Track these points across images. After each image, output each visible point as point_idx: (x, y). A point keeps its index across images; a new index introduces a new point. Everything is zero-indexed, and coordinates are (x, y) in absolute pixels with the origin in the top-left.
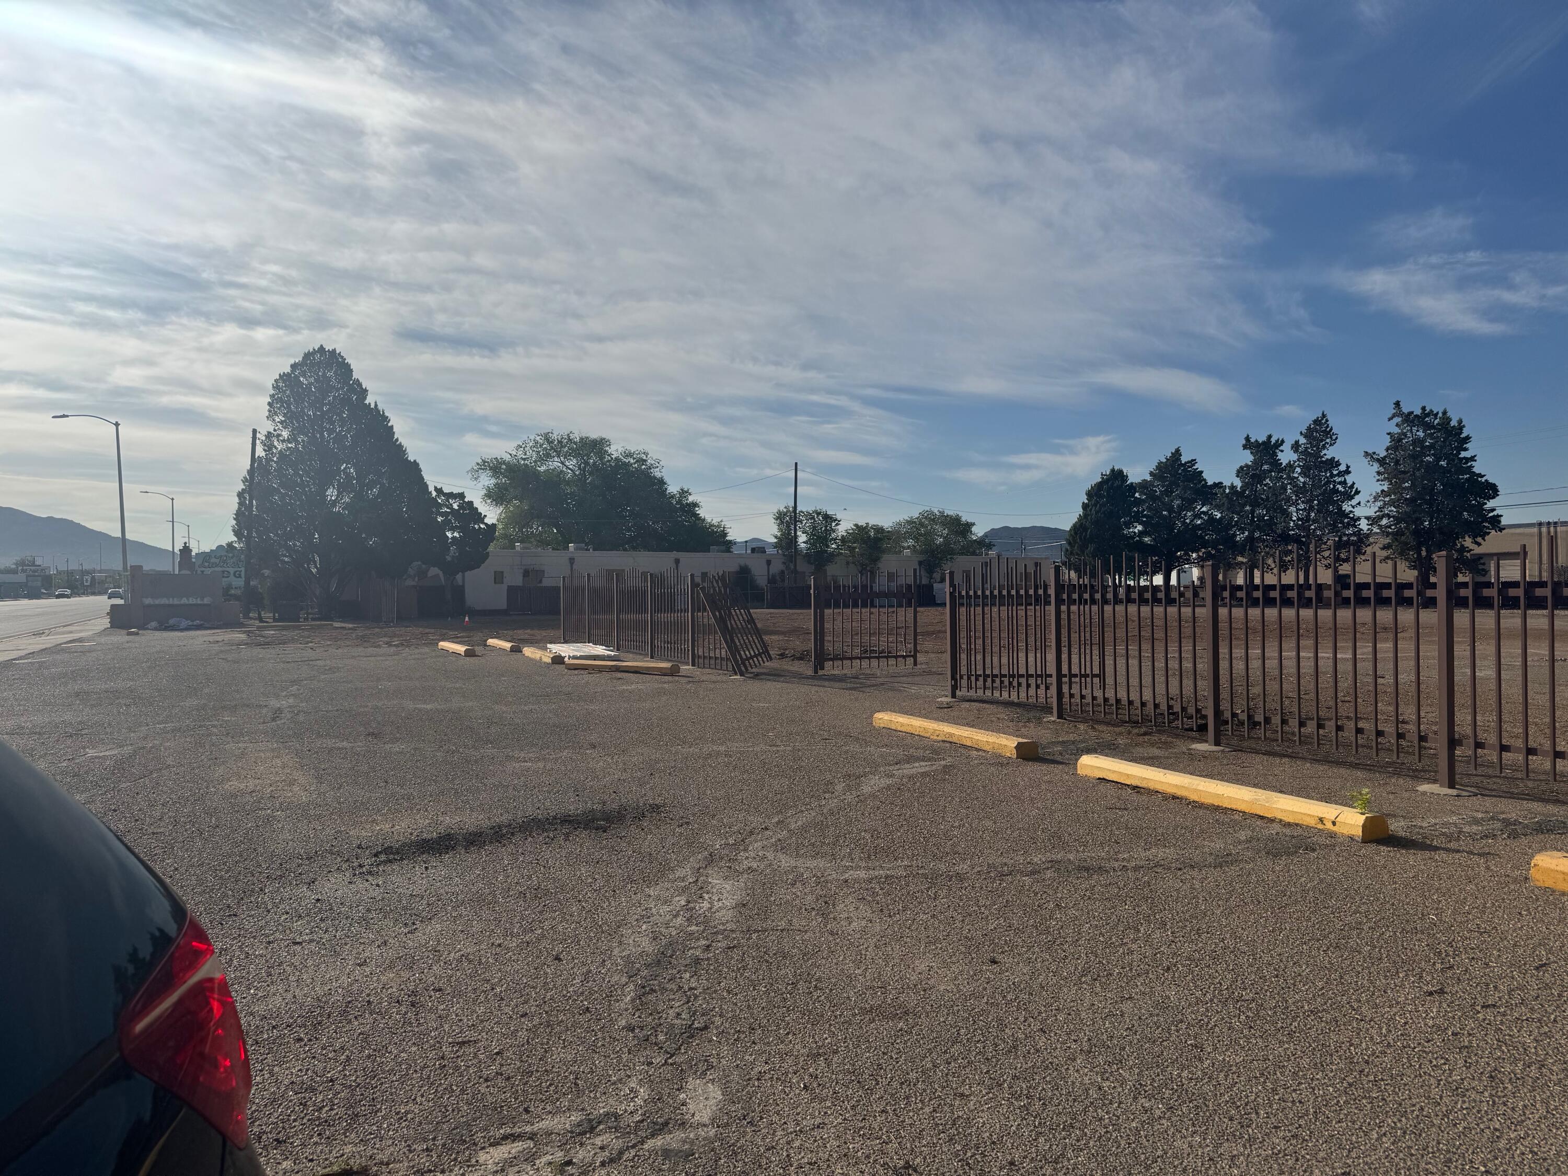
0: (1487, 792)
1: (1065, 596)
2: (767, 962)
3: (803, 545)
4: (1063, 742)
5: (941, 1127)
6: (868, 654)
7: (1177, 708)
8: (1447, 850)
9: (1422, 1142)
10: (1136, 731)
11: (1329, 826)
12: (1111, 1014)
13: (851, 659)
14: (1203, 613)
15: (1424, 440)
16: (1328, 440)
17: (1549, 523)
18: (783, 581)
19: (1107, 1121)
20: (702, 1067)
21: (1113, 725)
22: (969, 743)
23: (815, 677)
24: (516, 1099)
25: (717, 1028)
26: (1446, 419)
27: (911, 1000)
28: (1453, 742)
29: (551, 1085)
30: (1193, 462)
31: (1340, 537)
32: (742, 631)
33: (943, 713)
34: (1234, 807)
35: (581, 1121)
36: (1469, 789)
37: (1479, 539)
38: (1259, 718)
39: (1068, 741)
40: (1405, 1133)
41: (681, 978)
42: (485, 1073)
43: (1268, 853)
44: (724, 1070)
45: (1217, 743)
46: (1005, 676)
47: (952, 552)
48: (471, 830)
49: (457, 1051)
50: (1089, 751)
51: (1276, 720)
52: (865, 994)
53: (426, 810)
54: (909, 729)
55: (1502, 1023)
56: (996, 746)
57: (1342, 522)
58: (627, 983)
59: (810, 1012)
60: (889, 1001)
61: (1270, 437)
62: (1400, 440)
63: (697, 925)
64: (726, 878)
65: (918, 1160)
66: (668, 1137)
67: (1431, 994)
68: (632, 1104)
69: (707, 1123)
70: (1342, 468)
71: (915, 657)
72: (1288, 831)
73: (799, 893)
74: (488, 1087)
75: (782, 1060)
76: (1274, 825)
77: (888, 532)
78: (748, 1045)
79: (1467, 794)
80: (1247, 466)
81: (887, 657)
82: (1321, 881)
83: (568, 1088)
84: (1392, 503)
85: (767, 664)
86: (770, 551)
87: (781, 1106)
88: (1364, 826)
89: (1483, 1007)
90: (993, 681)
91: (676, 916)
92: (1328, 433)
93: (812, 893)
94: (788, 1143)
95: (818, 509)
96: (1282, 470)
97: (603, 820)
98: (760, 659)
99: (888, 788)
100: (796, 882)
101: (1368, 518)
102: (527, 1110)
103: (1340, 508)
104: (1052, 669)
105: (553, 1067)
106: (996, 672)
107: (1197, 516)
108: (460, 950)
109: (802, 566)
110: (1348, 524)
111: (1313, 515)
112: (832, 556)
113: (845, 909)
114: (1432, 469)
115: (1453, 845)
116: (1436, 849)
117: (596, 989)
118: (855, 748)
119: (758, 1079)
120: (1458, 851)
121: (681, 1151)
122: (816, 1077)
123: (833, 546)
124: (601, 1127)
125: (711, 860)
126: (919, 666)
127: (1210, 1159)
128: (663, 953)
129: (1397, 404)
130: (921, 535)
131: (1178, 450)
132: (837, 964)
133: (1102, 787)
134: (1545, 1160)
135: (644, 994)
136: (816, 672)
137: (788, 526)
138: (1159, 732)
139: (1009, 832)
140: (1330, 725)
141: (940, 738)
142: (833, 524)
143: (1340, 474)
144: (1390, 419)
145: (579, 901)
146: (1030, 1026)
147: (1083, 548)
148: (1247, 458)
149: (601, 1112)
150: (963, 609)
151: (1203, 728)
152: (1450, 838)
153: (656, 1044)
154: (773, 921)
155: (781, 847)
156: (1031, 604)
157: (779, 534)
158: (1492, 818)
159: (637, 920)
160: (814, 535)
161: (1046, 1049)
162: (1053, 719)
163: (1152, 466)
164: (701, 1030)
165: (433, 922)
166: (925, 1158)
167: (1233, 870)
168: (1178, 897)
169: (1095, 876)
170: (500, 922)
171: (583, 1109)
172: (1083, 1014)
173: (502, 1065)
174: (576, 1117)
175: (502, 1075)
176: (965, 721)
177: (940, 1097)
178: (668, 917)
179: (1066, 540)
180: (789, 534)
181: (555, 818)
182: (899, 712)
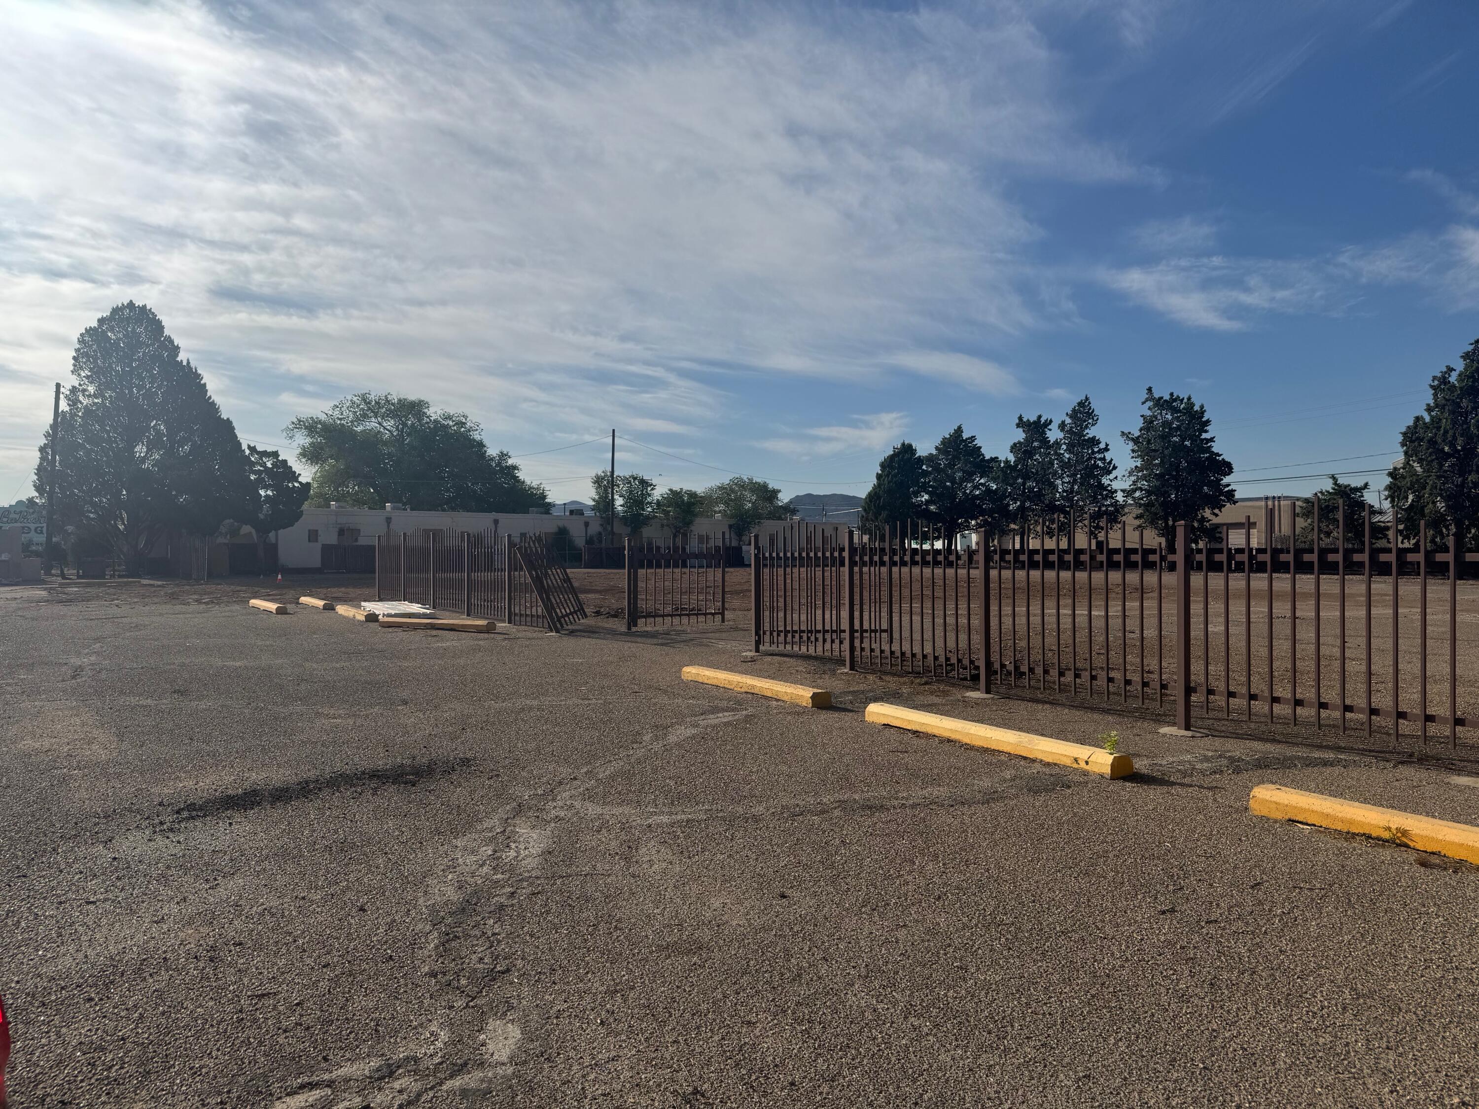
0: (1216, 734)
1: (857, 558)
2: (570, 906)
3: (620, 508)
4: (854, 692)
5: (728, 1054)
6: (679, 612)
7: (954, 660)
8: (1182, 785)
9: (1152, 1045)
10: (918, 681)
11: (1083, 765)
12: (887, 941)
13: (663, 616)
14: (977, 573)
15: (1172, 423)
16: (1090, 421)
17: (1274, 498)
18: (600, 542)
19: (880, 1040)
20: (502, 1008)
21: (899, 676)
22: (769, 695)
23: (629, 633)
24: (315, 1048)
25: (519, 970)
26: (1190, 405)
27: (705, 935)
28: (1189, 690)
29: (351, 1033)
30: (973, 438)
31: (1100, 508)
32: (558, 590)
33: (747, 666)
34: (1001, 749)
35: (380, 1066)
36: (1202, 730)
37: (1216, 511)
38: (1024, 668)
39: (858, 691)
40: (1138, 1037)
41: (485, 924)
42: (285, 1024)
43: (1029, 790)
44: (524, 1010)
45: (988, 691)
46: (803, 632)
47: (760, 517)
48: (277, 785)
49: (256, 1004)
50: (876, 700)
51: (1039, 670)
52: (663, 932)
53: (232, 766)
54: (715, 682)
55: (1222, 936)
56: (794, 696)
57: (1101, 494)
58: (431, 931)
59: (609, 951)
60: (685, 938)
61: (1040, 417)
62: (1152, 422)
63: (502, 873)
64: (533, 827)
65: (706, 1086)
66: (467, 1077)
67: (1164, 913)
68: (432, 1047)
69: (506, 1061)
70: (1102, 446)
71: (723, 614)
72: (1047, 770)
73: (604, 839)
74: (286, 1038)
75: (581, 998)
76: (1036, 765)
77: (701, 497)
78: (549, 985)
79: (1198, 735)
80: (1019, 443)
81: (697, 615)
82: (1075, 814)
83: (369, 1034)
84: (1144, 478)
85: (582, 621)
86: (588, 513)
87: (578, 1041)
88: (1113, 765)
89: (1207, 923)
90: (793, 637)
91: (481, 866)
92: (1090, 414)
93: (617, 838)
94: (584, 1076)
95: (634, 474)
96: (1049, 447)
97: (413, 774)
98: (575, 617)
99: (693, 737)
100: (601, 828)
101: (1123, 491)
102: (325, 1059)
103: (1100, 482)
104: (845, 625)
105: (353, 1015)
106: (796, 628)
107: (976, 487)
108: (263, 904)
109: (618, 528)
110: (1107, 495)
111: (1076, 487)
112: (648, 519)
113: (647, 852)
114: (1179, 448)
115: (1187, 780)
116: (1173, 784)
117: (400, 938)
118: (664, 700)
119: (557, 1017)
120: (1191, 786)
121: (479, 1090)
122: (613, 1013)
123: (649, 509)
124: (400, 1071)
125: (519, 810)
126: (726, 623)
127: (970, 1070)
128: (468, 901)
129: (1150, 390)
130: (731, 500)
131: (960, 428)
132: (636, 905)
133: (887, 731)
134: (1253, 1054)
135: (448, 941)
136: (629, 629)
137: (606, 490)
138: (938, 681)
139: (802, 775)
140: (1086, 675)
141: (743, 690)
142: (649, 489)
143: (1100, 451)
144: (1143, 403)
145: (386, 853)
146: (813, 954)
147: (876, 515)
148: (1020, 435)
149: (401, 1056)
150: (766, 570)
151: (975, 678)
152: (1184, 774)
153: (458, 988)
154: (578, 867)
155: (589, 796)
156: (827, 566)
157: (597, 497)
158: (1220, 756)
159: (443, 870)
160: (631, 499)
161: (828, 976)
162: (846, 671)
163: (938, 441)
164: (503, 973)
165: (235, 877)
166: (712, 1084)
167: (998, 807)
168: (950, 832)
169: (877, 814)
170: (304, 875)
171: (383, 1055)
172: (862, 943)
173: (301, 1016)
174: (375, 1063)
175: (301, 1025)
176: (767, 674)
177: (728, 1025)
178: (474, 867)
179: (862, 507)
180: (607, 497)
181: (363, 773)
182: (707, 666)
